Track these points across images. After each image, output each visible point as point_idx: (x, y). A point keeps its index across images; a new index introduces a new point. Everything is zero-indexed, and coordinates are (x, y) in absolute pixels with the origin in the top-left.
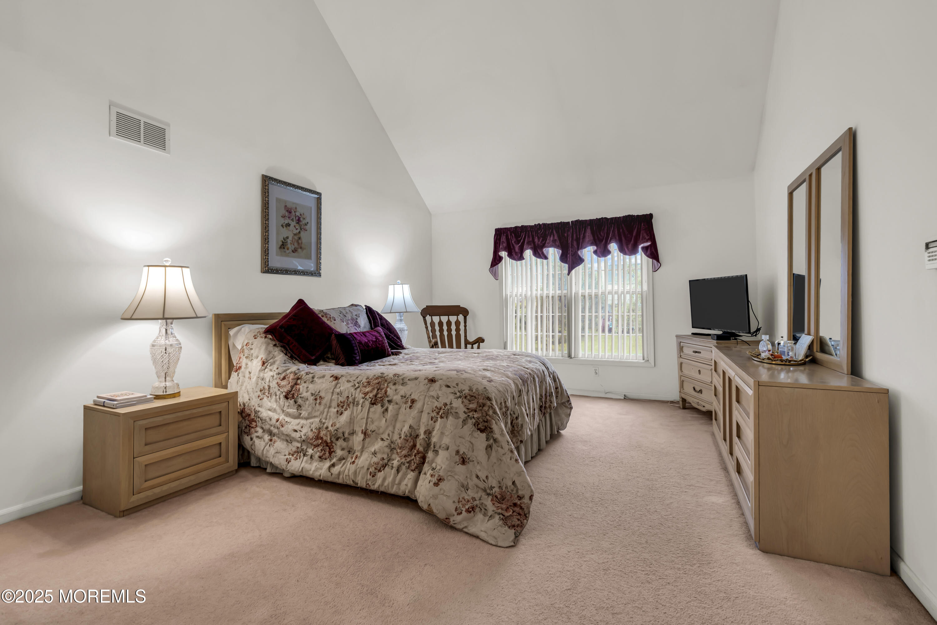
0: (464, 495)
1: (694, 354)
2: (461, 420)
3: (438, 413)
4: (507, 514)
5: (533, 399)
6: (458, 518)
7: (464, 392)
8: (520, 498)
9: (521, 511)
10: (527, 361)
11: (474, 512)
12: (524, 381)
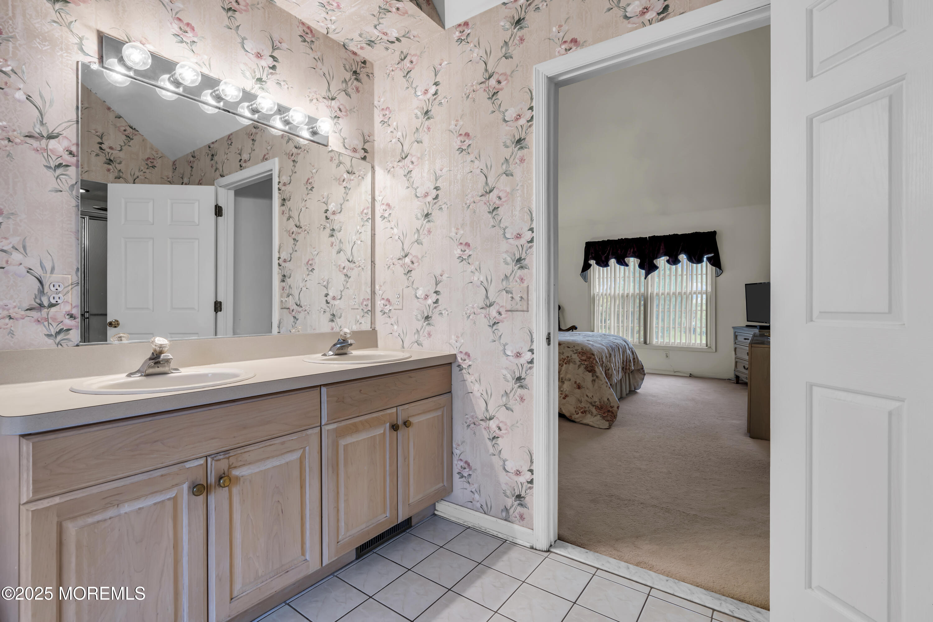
0: (579, 405)
1: (744, 340)
2: (577, 366)
3: (563, 362)
4: (604, 415)
5: (618, 361)
6: (577, 416)
7: (578, 351)
8: (612, 407)
9: (612, 415)
10: (614, 338)
11: (586, 413)
12: (613, 349)
